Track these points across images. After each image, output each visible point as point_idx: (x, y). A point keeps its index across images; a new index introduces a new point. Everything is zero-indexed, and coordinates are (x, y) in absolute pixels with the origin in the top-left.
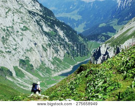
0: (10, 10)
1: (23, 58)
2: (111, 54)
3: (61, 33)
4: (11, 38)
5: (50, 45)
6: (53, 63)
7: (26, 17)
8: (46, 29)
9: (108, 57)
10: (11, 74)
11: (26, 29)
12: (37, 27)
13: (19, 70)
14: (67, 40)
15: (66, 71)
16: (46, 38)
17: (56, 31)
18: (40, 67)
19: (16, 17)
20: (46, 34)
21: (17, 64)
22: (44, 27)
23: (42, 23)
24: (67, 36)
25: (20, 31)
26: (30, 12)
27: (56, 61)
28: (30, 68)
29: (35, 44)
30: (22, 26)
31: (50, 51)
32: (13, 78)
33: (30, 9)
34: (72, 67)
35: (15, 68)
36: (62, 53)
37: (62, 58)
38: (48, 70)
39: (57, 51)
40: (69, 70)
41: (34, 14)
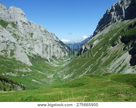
0: (48, 39)
1: (53, 55)
2: (88, 48)
3: (66, 48)
4: (48, 48)
5: (62, 51)
7: (54, 42)
8: (61, 46)
9: (87, 49)
10: (48, 61)
12: (58, 45)
13: (51, 60)
14: (68, 50)
15: (68, 60)
17: (64, 47)
18: (59, 59)
19: (50, 41)
20: (61, 48)
21: (51, 57)
23: (60, 44)
25: (52, 46)
27: (65, 56)
28: (56, 59)
29: (57, 51)
30: (53, 44)
31: (63, 53)
32: (49, 62)
33: (56, 40)
36: (67, 54)
38: (62, 60)
39: (65, 53)
40: (69, 59)
41: (57, 41)
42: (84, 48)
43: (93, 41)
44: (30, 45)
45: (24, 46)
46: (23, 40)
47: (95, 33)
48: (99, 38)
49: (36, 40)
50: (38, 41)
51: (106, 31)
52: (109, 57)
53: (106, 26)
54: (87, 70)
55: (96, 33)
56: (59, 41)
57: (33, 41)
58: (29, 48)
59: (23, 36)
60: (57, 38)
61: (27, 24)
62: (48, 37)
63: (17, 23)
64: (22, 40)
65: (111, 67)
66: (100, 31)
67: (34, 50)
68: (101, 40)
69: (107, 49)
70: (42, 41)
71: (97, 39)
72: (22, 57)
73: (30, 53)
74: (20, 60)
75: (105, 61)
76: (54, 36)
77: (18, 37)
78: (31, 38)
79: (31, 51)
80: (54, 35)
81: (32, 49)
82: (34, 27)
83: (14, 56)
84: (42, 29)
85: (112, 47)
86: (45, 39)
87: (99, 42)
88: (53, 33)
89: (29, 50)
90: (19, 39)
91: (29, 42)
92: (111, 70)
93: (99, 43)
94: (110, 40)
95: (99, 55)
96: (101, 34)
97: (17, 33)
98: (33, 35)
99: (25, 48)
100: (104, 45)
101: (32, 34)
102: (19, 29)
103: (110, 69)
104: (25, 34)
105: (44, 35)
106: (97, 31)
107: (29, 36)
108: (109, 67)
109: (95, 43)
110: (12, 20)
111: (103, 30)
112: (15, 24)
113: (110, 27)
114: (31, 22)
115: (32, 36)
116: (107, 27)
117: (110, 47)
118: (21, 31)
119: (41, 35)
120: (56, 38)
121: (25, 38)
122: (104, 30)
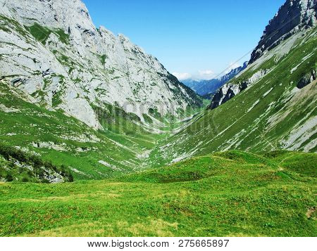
0: (141, 69)
1: (152, 107)
2: (236, 91)
3: (183, 91)
4: (141, 91)
5: (174, 99)
6: (177, 112)
7: (155, 76)
8: (172, 87)
9: (233, 94)
10: (139, 119)
11: (155, 84)
12: (164, 85)
13: (148, 117)
14: (188, 96)
15: (187, 119)
16: (171, 93)
17: (179, 88)
18: (167, 115)
19: (146, 75)
20: (171, 90)
21: (146, 112)
22: (170, 85)
23: (169, 82)
24: (188, 93)
25: (149, 86)
26: (158, 73)
27: (179, 111)
28: (158, 116)
29: (163, 97)
30: (151, 82)
31: (175, 103)
33: (159, 71)
34: (192, 115)
35: (144, 115)
36: (185, 105)
37: (185, 109)
38: (173, 118)
39: (180, 103)
40: (191, 118)
41: (162, 75)
42: (225, 91)
43: (250, 74)
44: (100, 82)
45: (84, 84)
46: (84, 70)
47: (255, 56)
48: (263, 67)
49: (112, 72)
50: (117, 74)
51: (283, 48)
52: (288, 112)
53: (284, 36)
54: (229, 144)
55: (258, 54)
56: (166, 74)
57: (106, 74)
58: (97, 90)
59: (84, 61)
60: (163, 67)
61: (93, 34)
62: (140, 65)
63: (69, 31)
64: (80, 71)
65: (292, 138)
66: (269, 50)
67: (107, 94)
68: (268, 71)
69: (284, 94)
70: (127, 74)
71: (258, 69)
72: (79, 109)
73: (97, 101)
74: (74, 115)
75: (277, 122)
76: (156, 62)
77: (72, 63)
78: (102, 67)
79: (102, 95)
80: (156, 59)
81: (103, 92)
82: (108, 41)
83: (60, 106)
84: (129, 46)
85: (296, 89)
86: (133, 70)
87: (264, 76)
89: (97, 93)
90: (74, 68)
91: (96, 76)
92: (290, 147)
93: (265, 79)
94: (292, 71)
95: (261, 109)
96: (270, 57)
97: (68, 54)
98: (106, 60)
99: (87, 88)
100: (277, 83)
101: (104, 57)
102: (75, 45)
103: (289, 143)
104: (87, 57)
105: (131, 59)
106: (259, 50)
107: (96, 62)
108: (286, 138)
109: (254, 79)
110: (58, 25)
111: (275, 46)
112: (66, 33)
113: (294, 38)
114: (103, 28)
115: (103, 63)
116: (285, 38)
117: (290, 90)
118: (79, 49)
119: (125, 59)
120: (160, 67)
121: (87, 66)
122: (279, 47)
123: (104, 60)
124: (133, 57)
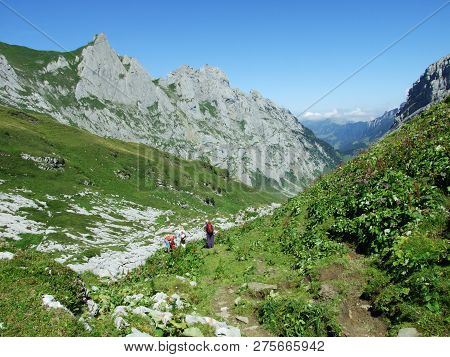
0: (276, 130)
1: (288, 171)
3: (321, 149)
4: (277, 154)
5: (310, 159)
6: (314, 175)
7: (290, 135)
8: (308, 146)
10: (277, 184)
11: (290, 145)
12: (300, 144)
13: (285, 181)
14: (326, 155)
16: (308, 153)
17: (316, 147)
19: (281, 136)
20: (307, 149)
21: (283, 176)
22: (306, 144)
23: (304, 141)
24: (326, 151)
25: (285, 147)
26: (293, 131)
27: (316, 172)
29: (299, 159)
30: (287, 143)
31: (311, 164)
32: (280, 188)
33: (293, 129)
35: (281, 179)
37: (322, 170)
39: (317, 164)
41: (297, 133)
44: (244, 150)
46: (233, 142)
49: (251, 138)
50: (256, 139)
55: (397, 122)
56: (301, 129)
57: (247, 141)
58: (243, 159)
59: (231, 133)
60: (297, 120)
61: (234, 102)
62: (275, 125)
67: (251, 162)
70: (263, 136)
76: (289, 116)
78: (243, 134)
79: (247, 164)
80: (289, 112)
81: (248, 160)
82: (245, 105)
84: (262, 104)
86: (268, 131)
88: (287, 108)
91: (241, 145)
97: (219, 128)
98: (245, 126)
101: (243, 123)
102: (222, 118)
104: (231, 127)
105: (265, 119)
107: (237, 127)
112: (213, 104)
115: (243, 129)
118: (225, 120)
119: (260, 121)
120: (293, 121)
121: (233, 137)
123: (243, 126)
124: (267, 116)
